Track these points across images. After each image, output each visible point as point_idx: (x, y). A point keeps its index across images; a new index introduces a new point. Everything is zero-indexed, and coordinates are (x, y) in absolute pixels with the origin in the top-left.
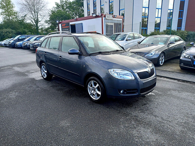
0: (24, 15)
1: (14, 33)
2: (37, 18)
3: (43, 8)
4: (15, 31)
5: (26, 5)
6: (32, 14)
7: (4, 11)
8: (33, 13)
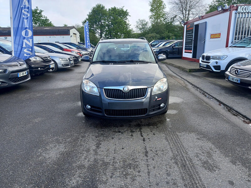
0: (173, 17)
1: (158, 38)
2: (187, 18)
3: (197, 5)
4: (159, 36)
5: (177, 4)
6: (183, 14)
7: (154, 14)
8: (184, 12)
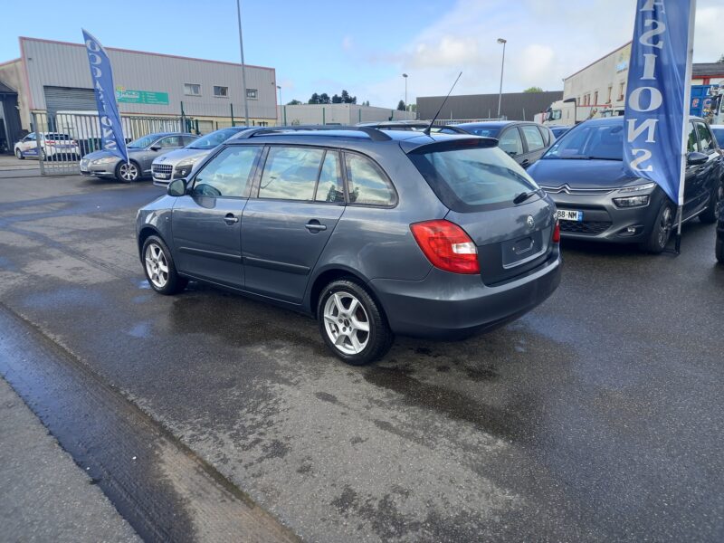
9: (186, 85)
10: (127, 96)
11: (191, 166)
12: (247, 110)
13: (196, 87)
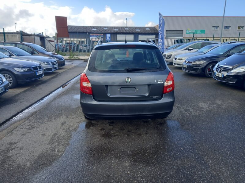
9: (213, 26)
10: (191, 32)
11: (171, 55)
12: (221, 35)
13: (217, 27)
